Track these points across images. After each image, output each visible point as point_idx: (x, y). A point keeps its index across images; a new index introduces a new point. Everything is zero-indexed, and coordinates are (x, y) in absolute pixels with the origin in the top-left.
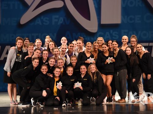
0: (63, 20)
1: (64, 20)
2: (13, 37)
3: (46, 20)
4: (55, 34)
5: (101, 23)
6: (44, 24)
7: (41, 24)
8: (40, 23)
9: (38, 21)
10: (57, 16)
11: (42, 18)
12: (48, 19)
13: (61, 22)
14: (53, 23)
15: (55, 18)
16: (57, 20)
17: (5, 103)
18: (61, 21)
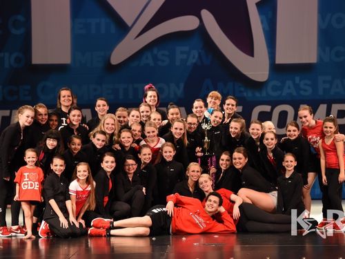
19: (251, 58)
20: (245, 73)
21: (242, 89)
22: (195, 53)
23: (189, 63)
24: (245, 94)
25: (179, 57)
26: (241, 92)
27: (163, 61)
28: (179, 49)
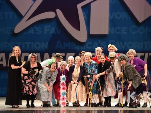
0: (54, 30)
2: (7, 45)
3: (39, 29)
4: (47, 43)
5: (90, 34)
6: (37, 33)
7: (33, 33)
9: (31, 31)
10: (49, 27)
11: (35, 28)
12: (40, 28)
13: (53, 32)
14: (45, 33)
15: (48, 28)
16: (49, 30)
18: (53, 31)
19: (79, 31)
20: (76, 38)
21: (75, 45)
22: (53, 29)
23: (51, 33)
24: (76, 48)
25: (46, 30)
26: (74, 47)
27: (39, 32)
28: (46, 27)
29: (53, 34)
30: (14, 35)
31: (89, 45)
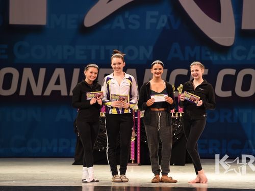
0: (166, 20)
1: (169, 20)
2: (69, 51)
3: (134, 19)
4: (151, 48)
6: (130, 26)
7: (123, 27)
8: (122, 25)
9: (119, 22)
10: (156, 13)
11: (127, 15)
12: (137, 17)
13: (163, 25)
14: (148, 27)
15: (152, 17)
16: (154, 21)
17: (52, 179)
18: (163, 22)
20: (211, 38)
21: (209, 53)
22: (164, 18)
23: (158, 27)
24: (211, 58)
25: (149, 21)
26: (207, 55)
27: (134, 25)
28: (149, 13)
29: (164, 29)
30: (84, 31)
31: (240, 53)
